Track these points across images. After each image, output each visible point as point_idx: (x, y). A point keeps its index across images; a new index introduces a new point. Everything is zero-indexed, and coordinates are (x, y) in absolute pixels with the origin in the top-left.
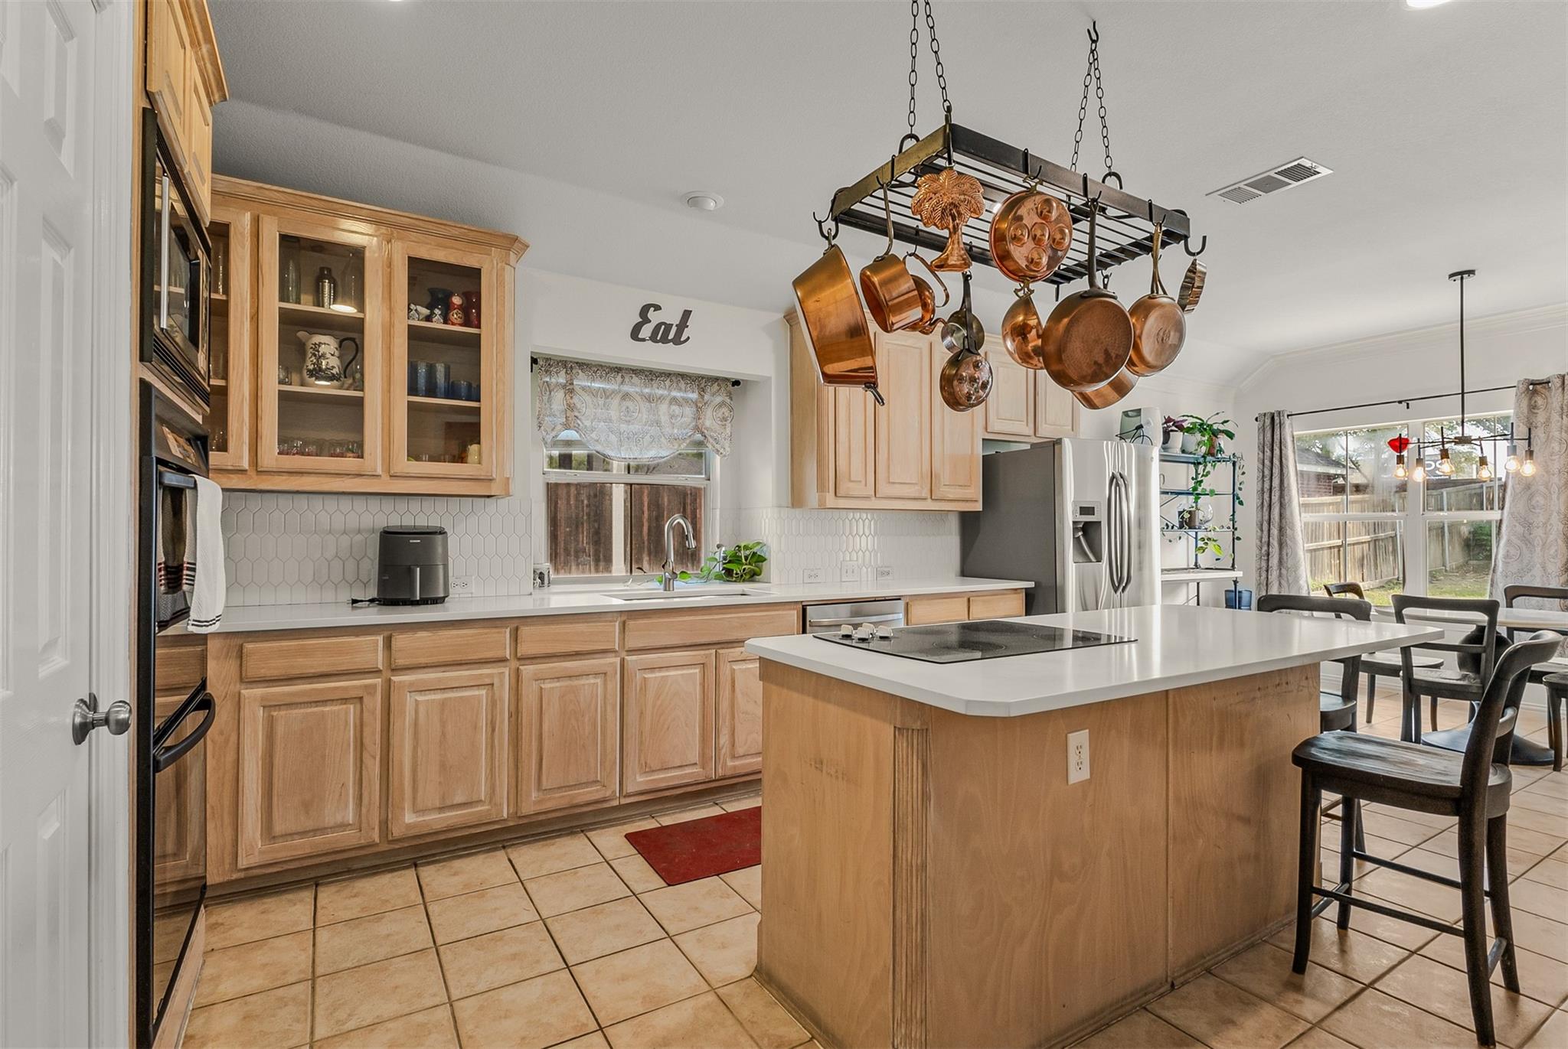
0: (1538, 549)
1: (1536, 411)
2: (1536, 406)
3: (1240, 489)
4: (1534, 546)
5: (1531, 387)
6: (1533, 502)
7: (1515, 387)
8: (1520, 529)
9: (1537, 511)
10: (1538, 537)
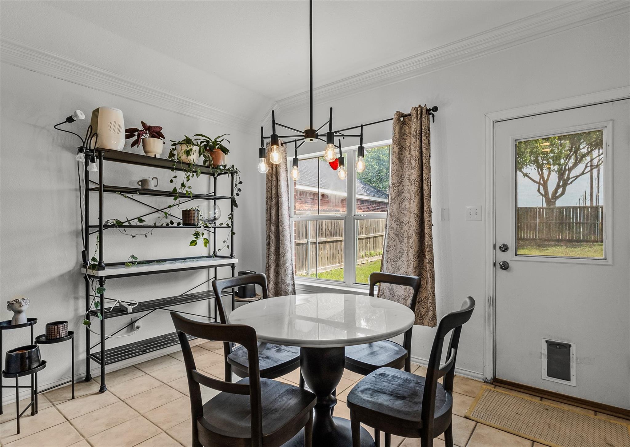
0: (405, 240)
1: (405, 137)
2: (405, 134)
3: (238, 195)
4: (403, 238)
5: (402, 119)
6: (403, 206)
7: (392, 119)
8: (394, 226)
9: (406, 212)
10: (406, 232)
